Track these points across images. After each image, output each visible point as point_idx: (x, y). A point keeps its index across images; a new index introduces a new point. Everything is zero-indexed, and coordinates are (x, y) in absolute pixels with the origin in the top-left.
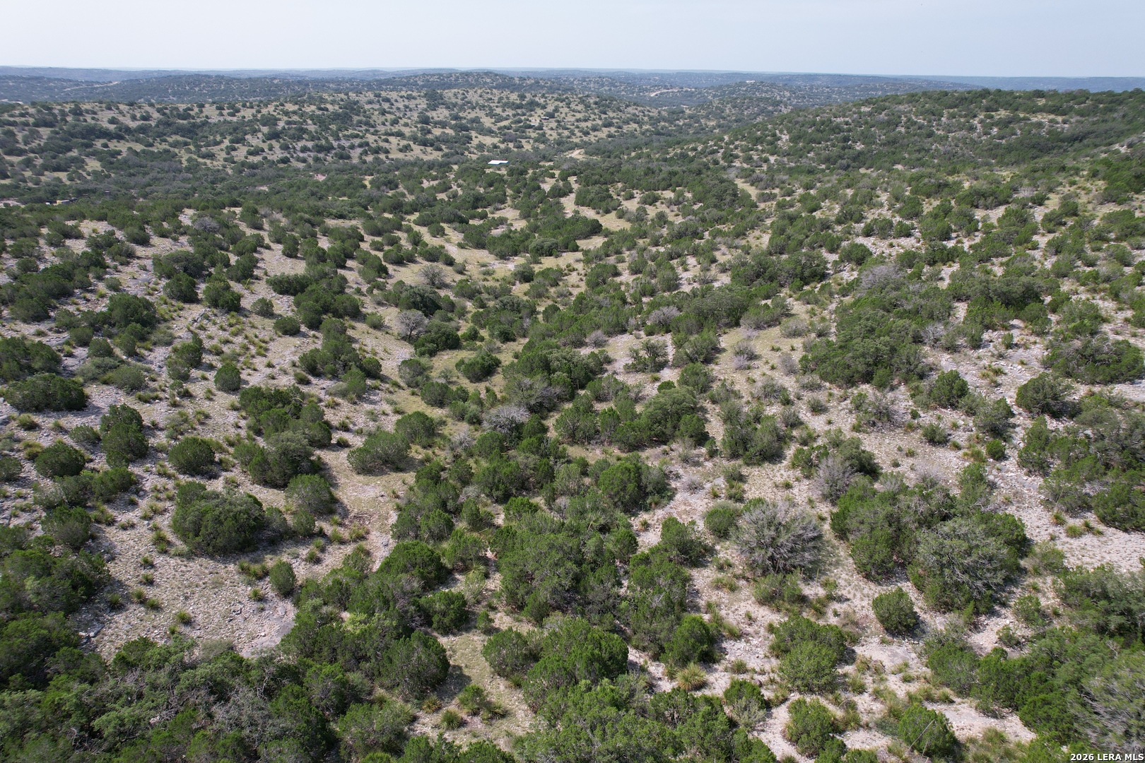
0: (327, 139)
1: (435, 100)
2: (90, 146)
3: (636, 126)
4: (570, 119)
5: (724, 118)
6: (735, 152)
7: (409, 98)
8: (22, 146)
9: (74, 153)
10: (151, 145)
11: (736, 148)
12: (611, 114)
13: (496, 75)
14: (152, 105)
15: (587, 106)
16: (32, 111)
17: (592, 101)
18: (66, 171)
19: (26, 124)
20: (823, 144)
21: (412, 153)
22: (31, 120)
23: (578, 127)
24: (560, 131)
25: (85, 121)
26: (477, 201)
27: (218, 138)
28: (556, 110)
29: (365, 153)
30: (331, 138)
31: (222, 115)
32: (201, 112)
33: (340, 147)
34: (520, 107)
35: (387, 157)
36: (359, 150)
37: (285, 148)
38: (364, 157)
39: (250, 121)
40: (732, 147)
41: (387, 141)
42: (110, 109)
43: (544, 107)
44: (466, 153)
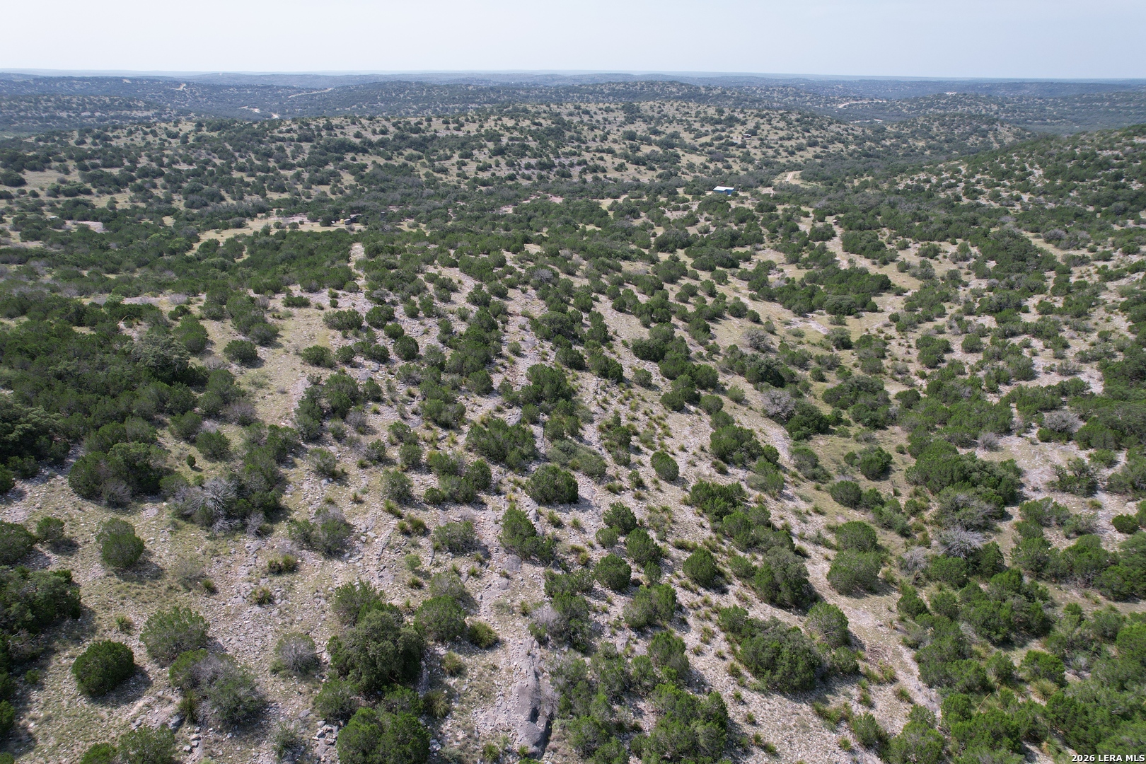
0: (547, 156)
1: (632, 114)
2: (341, 159)
3: (841, 146)
4: (773, 137)
5: (933, 138)
6: (978, 187)
7: (608, 110)
8: (290, 160)
9: (330, 167)
10: (390, 159)
11: (978, 182)
12: (814, 132)
13: (682, 84)
14: (387, 120)
15: (789, 123)
16: (294, 127)
17: (793, 118)
18: (328, 184)
19: (292, 140)
20: (1088, 183)
21: (627, 173)
22: (295, 136)
23: (782, 146)
24: (764, 150)
25: (336, 135)
26: (734, 240)
27: (449, 153)
28: (757, 127)
29: (584, 171)
30: (551, 156)
31: (448, 129)
32: (430, 126)
33: (561, 165)
34: (718, 122)
35: (605, 177)
36: (578, 169)
37: (510, 164)
38: (584, 176)
39: (476, 136)
40: (973, 181)
41: (602, 159)
42: (354, 124)
43: (744, 123)
44: (679, 174)
